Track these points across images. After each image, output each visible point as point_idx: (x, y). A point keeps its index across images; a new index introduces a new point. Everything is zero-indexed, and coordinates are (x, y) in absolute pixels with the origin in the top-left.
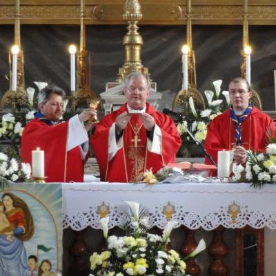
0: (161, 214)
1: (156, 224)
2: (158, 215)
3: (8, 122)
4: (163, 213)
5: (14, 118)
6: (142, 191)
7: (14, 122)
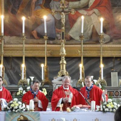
6: (66, 114)
7: (23, 90)
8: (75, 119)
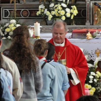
0: (94, 54)
1: (92, 58)
2: (93, 54)
3: (42, 9)
4: (95, 53)
5: (44, 7)
6: (85, 43)
7: (44, 8)
8: (98, 49)
